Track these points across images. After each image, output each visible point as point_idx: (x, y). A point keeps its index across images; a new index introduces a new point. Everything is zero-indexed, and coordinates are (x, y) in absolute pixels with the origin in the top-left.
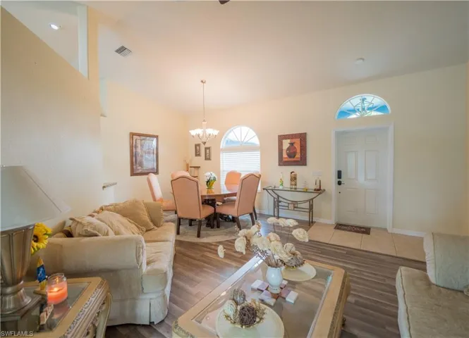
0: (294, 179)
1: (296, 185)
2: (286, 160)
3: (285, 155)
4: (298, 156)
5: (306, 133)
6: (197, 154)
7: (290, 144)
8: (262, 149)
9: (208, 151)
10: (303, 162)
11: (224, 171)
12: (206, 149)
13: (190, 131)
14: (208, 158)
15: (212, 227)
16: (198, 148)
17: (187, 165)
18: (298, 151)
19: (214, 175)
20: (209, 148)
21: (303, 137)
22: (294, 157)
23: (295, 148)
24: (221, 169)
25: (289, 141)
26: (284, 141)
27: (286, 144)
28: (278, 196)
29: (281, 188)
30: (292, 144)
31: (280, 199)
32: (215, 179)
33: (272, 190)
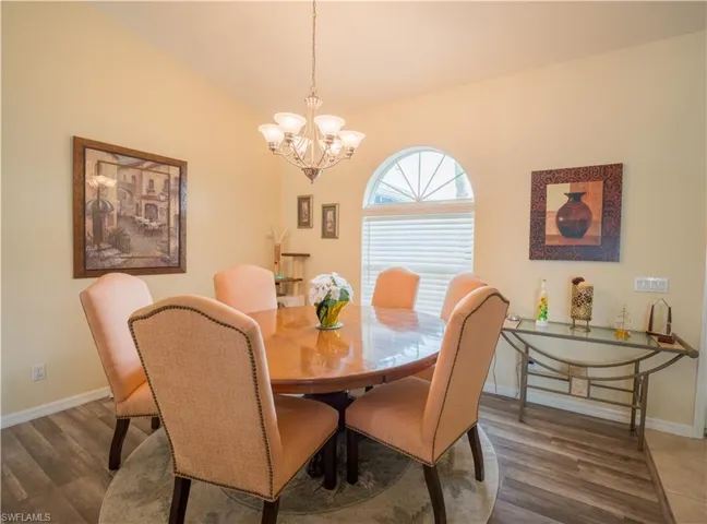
0: (582, 299)
1: (589, 319)
2: (556, 243)
3: (551, 229)
4: (594, 231)
5: (620, 166)
6: (304, 222)
7: (569, 195)
8: (481, 211)
9: (330, 214)
10: (607, 249)
11: (369, 267)
12: (326, 208)
13: (261, 128)
14: (329, 233)
15: (330, 485)
16: (305, 205)
17: (277, 249)
18: (596, 216)
19: (342, 282)
20: (333, 207)
21: (611, 177)
22: (581, 234)
23: (586, 208)
24: (364, 263)
25: (566, 188)
26: (550, 187)
27: (557, 196)
28: (528, 346)
29: (541, 324)
30: (575, 197)
31: (533, 355)
32: (344, 296)
33: (513, 331)
